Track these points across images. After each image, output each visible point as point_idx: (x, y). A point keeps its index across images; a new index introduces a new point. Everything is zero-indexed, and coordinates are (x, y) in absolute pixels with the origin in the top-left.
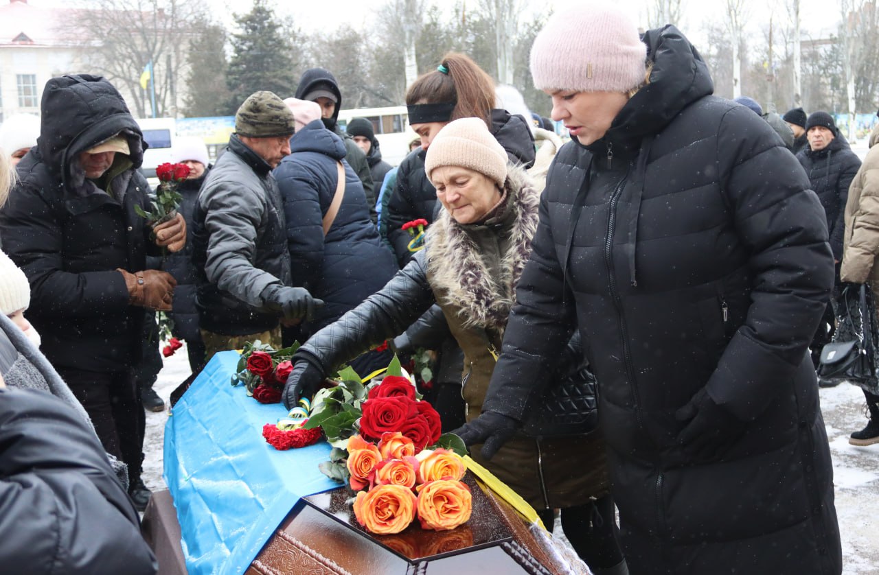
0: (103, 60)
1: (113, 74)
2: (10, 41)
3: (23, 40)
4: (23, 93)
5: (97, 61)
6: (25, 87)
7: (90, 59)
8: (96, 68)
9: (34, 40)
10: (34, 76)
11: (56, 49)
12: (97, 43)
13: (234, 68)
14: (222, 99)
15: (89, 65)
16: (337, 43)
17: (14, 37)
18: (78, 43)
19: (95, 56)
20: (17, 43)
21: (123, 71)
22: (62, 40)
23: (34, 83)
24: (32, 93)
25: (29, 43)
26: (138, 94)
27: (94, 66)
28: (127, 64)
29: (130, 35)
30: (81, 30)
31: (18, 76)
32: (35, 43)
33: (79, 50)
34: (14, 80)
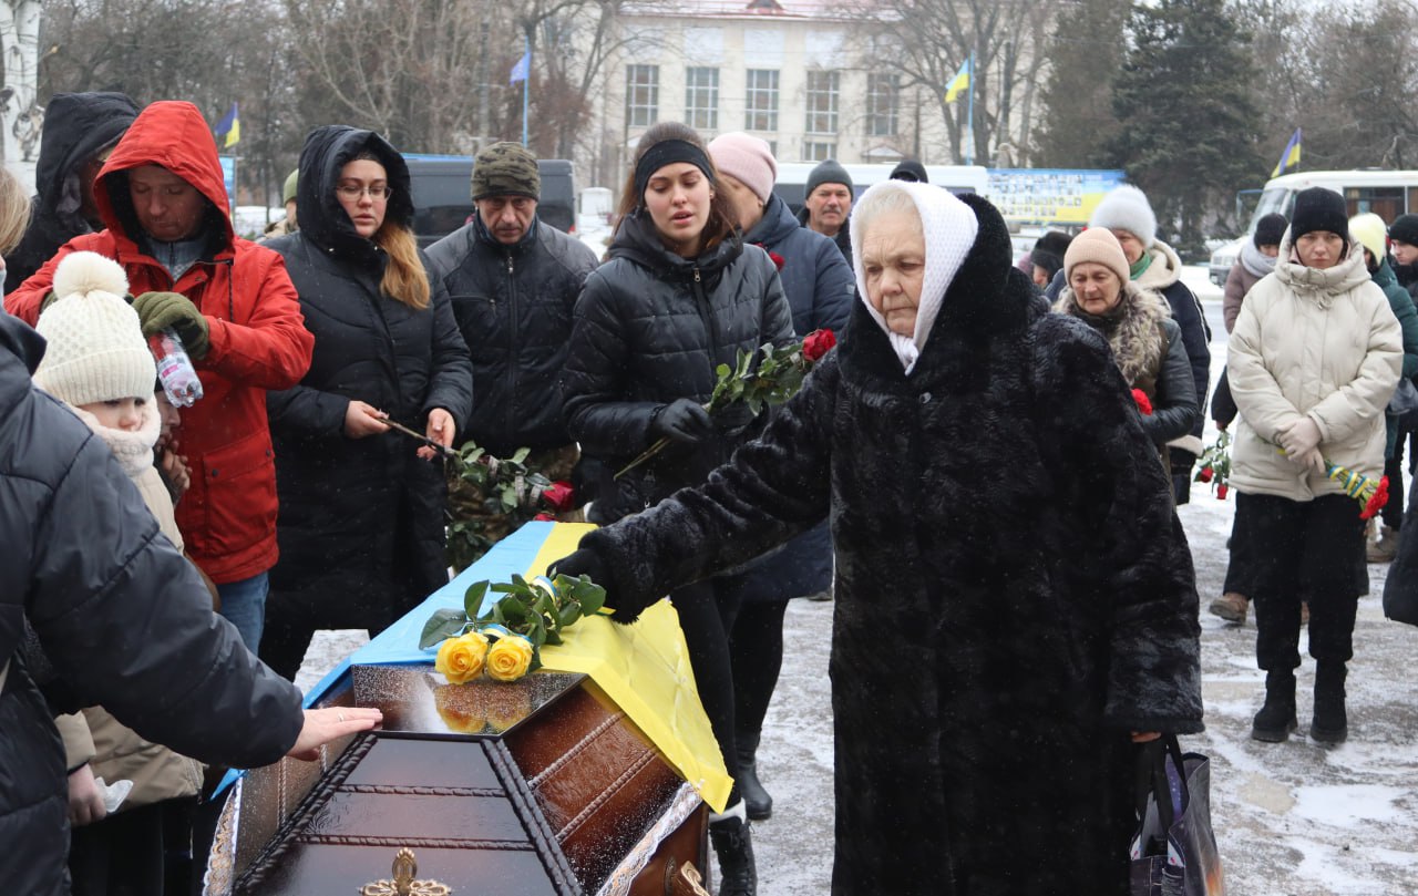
0: (898, 47)
1: (914, 74)
3: (767, 6)
4: (754, 103)
5: (889, 48)
6: (758, 93)
7: (876, 45)
8: (885, 62)
9: (784, 7)
10: (776, 73)
11: (820, 24)
12: (888, 15)
13: (1131, 75)
14: (1102, 135)
15: (873, 57)
16: (1355, 29)
18: (855, 14)
19: (883, 40)
20: (755, 11)
21: (932, 71)
23: (775, 86)
24: (770, 105)
25: (774, 12)
26: (954, 115)
27: (883, 58)
28: (940, 59)
31: (750, 72)
32: (785, 12)
33: (857, 26)
34: (742, 77)
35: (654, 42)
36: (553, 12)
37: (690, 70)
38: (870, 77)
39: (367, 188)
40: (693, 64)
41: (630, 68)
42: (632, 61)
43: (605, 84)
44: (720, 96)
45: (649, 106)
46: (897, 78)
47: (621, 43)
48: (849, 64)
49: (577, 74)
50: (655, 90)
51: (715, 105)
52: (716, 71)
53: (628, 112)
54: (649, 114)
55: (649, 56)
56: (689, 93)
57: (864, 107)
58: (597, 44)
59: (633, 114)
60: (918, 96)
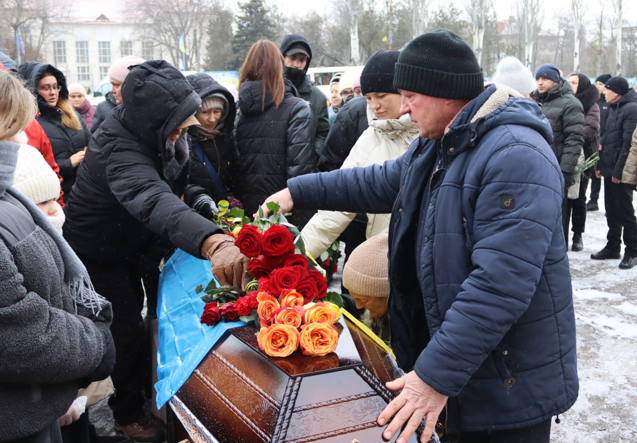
0: (153, 32)
1: (159, 41)
2: (95, 19)
3: (103, 19)
4: (102, 53)
5: (149, 33)
6: (103, 50)
7: (145, 32)
8: (148, 37)
10: (109, 43)
11: (124, 25)
12: (149, 21)
13: (237, 39)
14: (229, 59)
15: (144, 36)
16: (306, 23)
17: (97, 17)
18: (137, 21)
19: (148, 30)
20: (99, 20)
21: (165, 40)
22: (127, 19)
23: (109, 47)
24: (108, 53)
25: (106, 21)
26: (175, 55)
27: (147, 36)
28: (168, 35)
29: (171, 16)
30: (140, 12)
31: (99, 43)
32: (110, 21)
33: (138, 26)
34: (97, 45)
35: (65, 33)
36: (24, 22)
37: (77, 42)
38: (143, 43)
39: (52, 88)
40: (79, 40)
41: (54, 42)
42: (56, 39)
43: (46, 48)
44: (89, 51)
45: (63, 56)
46: (152, 43)
47: (52, 33)
48: (136, 39)
49: (35, 44)
50: (64, 50)
51: (87, 54)
52: (87, 42)
53: (55, 57)
54: (63, 58)
55: (61, 38)
56: (77, 50)
57: (141, 53)
58: (42, 33)
59: (57, 59)
60: (161, 48)
